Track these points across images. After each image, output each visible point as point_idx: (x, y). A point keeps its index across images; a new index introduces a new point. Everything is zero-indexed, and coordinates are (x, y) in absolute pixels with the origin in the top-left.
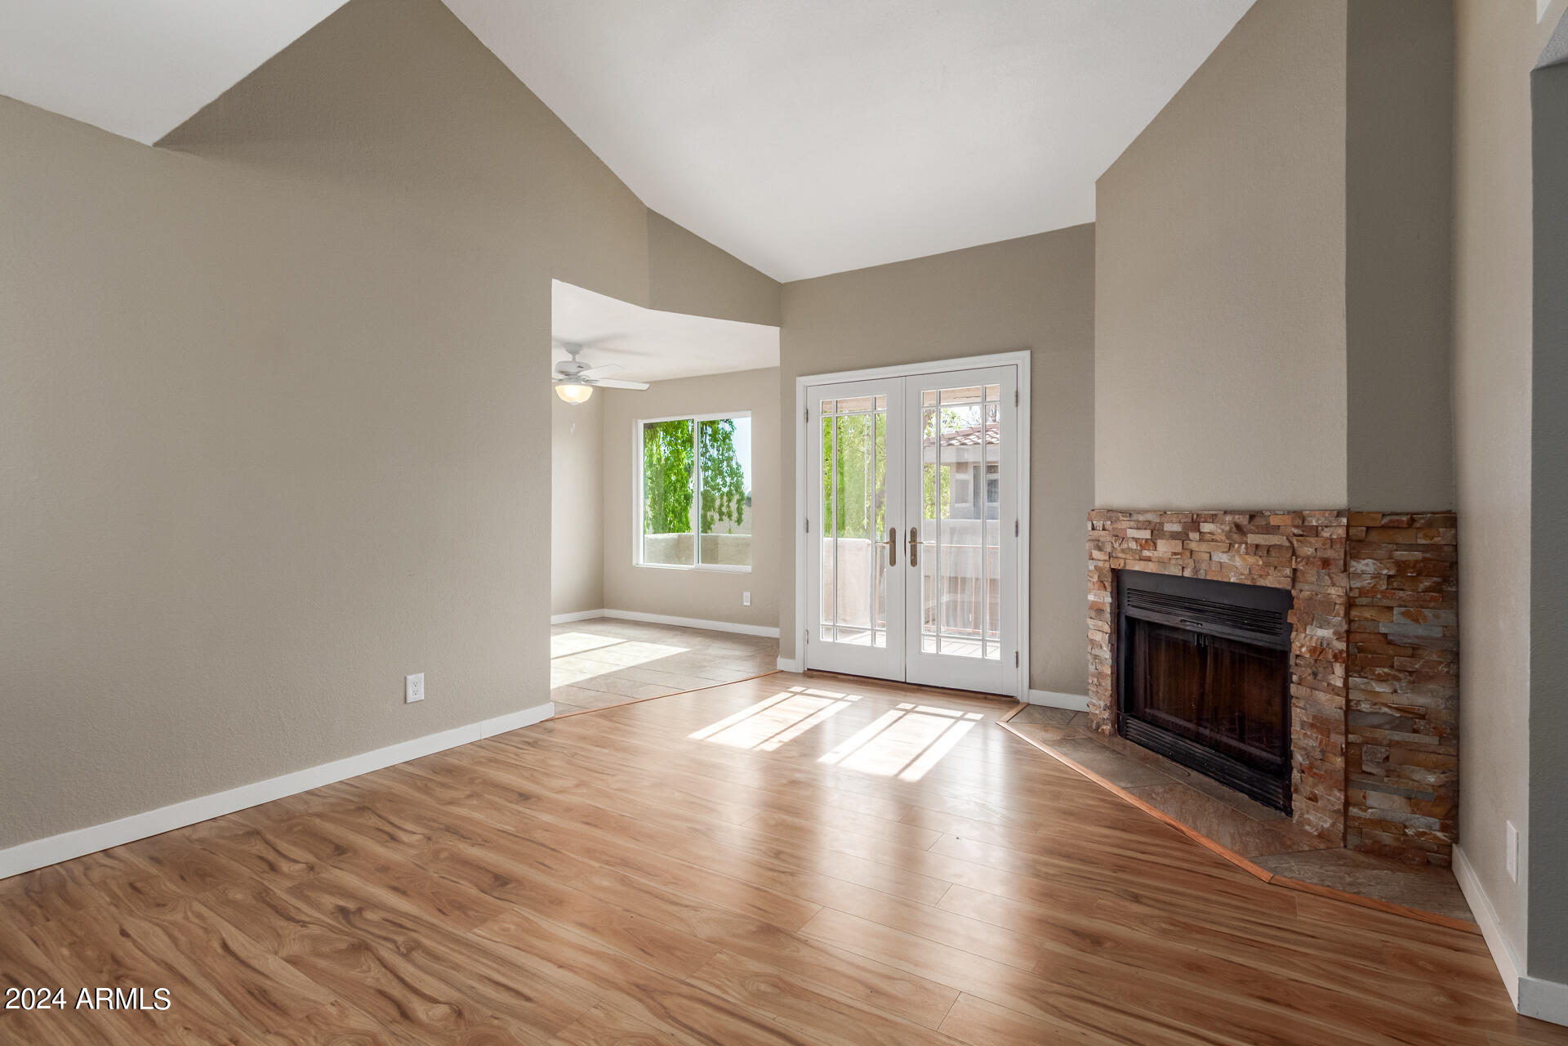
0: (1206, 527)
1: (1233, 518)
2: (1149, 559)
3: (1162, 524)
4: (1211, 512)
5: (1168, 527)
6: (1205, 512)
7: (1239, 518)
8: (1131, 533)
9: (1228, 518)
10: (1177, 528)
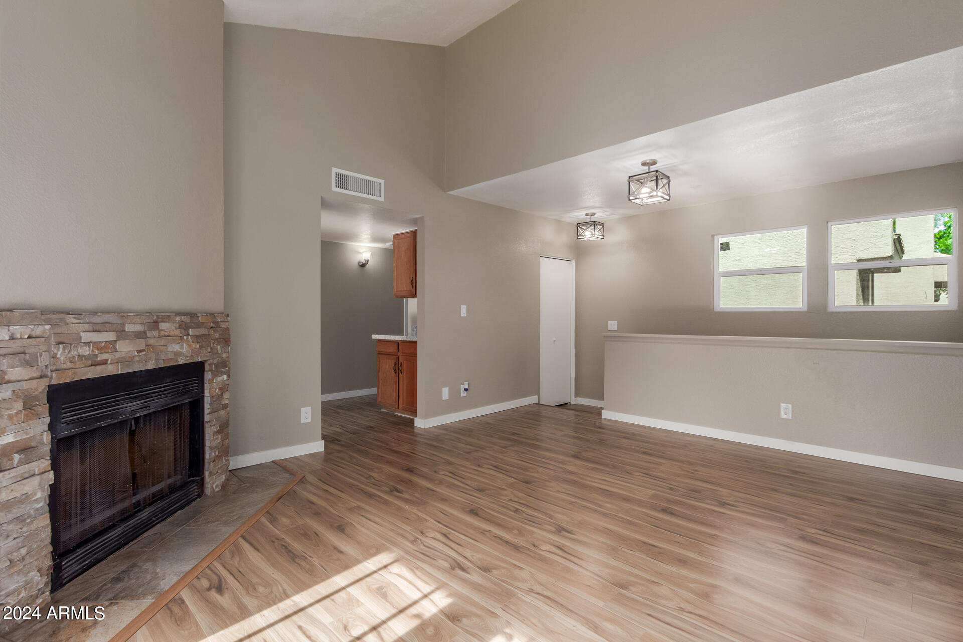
0: (163, 326)
1: (181, 318)
2: (105, 362)
3: (123, 325)
4: (167, 314)
5: (129, 328)
6: (162, 314)
7: (184, 318)
8: (86, 337)
9: (178, 318)
10: (138, 328)
